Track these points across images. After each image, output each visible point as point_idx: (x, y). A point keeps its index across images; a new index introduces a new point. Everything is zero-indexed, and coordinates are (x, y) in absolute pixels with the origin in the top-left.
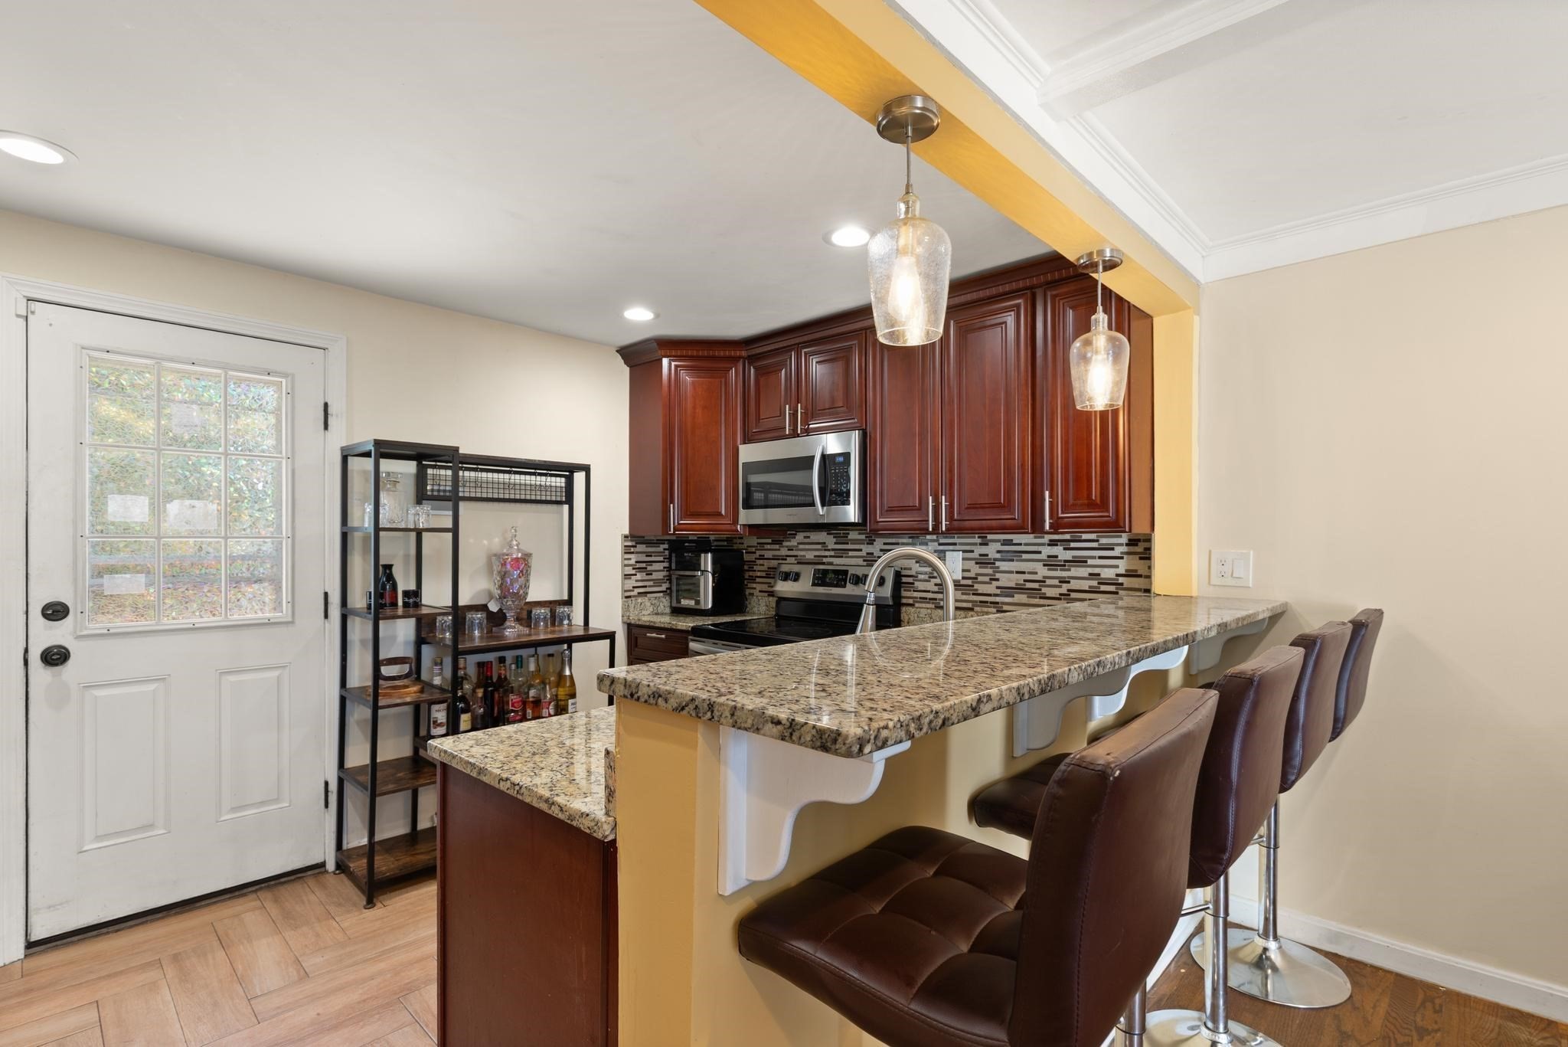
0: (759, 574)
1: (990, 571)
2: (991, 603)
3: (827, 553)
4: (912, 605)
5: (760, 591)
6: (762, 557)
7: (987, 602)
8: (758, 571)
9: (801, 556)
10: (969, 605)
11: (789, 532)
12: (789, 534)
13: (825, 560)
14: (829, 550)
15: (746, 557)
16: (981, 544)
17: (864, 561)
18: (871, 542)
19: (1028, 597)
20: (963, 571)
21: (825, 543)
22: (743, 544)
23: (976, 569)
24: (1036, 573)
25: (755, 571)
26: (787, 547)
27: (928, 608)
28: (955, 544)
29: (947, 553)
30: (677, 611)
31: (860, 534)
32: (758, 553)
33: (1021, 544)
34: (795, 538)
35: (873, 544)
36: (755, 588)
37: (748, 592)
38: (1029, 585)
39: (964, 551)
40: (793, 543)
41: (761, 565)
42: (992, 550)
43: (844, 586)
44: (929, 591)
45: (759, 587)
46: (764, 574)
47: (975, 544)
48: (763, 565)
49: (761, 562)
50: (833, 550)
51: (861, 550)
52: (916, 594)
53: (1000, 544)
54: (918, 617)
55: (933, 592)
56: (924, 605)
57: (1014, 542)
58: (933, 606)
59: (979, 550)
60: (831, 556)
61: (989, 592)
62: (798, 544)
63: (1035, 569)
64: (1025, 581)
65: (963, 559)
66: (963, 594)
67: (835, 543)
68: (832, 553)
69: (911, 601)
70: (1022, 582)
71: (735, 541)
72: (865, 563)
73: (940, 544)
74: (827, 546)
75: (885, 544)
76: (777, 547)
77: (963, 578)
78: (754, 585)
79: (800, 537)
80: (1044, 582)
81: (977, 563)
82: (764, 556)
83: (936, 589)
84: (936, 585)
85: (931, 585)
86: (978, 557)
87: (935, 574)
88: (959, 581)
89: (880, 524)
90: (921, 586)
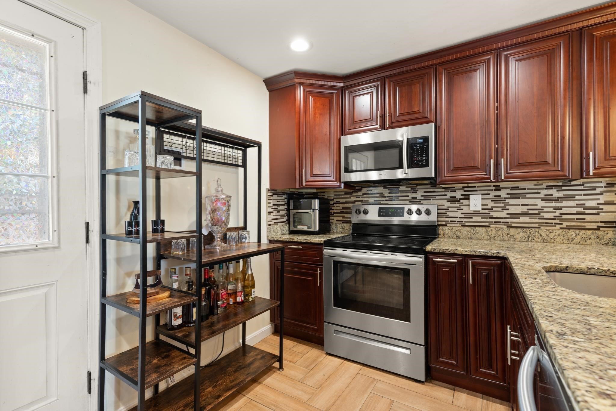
0: (336, 211)
1: (502, 205)
2: (503, 222)
3: (383, 199)
4: (446, 225)
5: (337, 221)
6: (338, 202)
7: (500, 222)
8: (335, 210)
9: (365, 201)
10: (487, 224)
11: (357, 188)
12: (357, 189)
13: (382, 202)
14: (385, 197)
15: (331, 202)
16: (495, 190)
17: (410, 202)
18: (415, 191)
19: (530, 219)
20: (482, 205)
21: (382, 193)
22: (325, 195)
23: (491, 204)
24: (537, 205)
25: (333, 210)
26: (355, 196)
27: (458, 227)
28: (476, 191)
29: (470, 195)
30: (292, 232)
31: (407, 187)
32: (335, 200)
33: (525, 189)
34: (361, 191)
35: (417, 192)
36: (333, 219)
37: (331, 221)
38: (530, 212)
39: (482, 194)
40: (360, 194)
41: (337, 206)
42: (503, 194)
43: (402, 215)
44: (457, 217)
45: (336, 218)
46: (339, 211)
47: (492, 190)
48: (339, 206)
49: (338, 205)
50: (387, 197)
51: (408, 196)
52: (447, 219)
53: (509, 189)
54: (451, 232)
55: (460, 218)
56: (453, 225)
57: (520, 188)
58: (460, 225)
59: (493, 194)
60: (386, 200)
61: (501, 217)
62: (363, 194)
63: (536, 203)
64: (528, 209)
65: (482, 199)
66: (482, 218)
67: (389, 193)
68: (387, 199)
69: (444, 223)
70: (526, 210)
71: (319, 194)
72: (411, 203)
73: (465, 191)
74: (384, 195)
75: (425, 192)
76: (349, 196)
77: (482, 209)
78: (333, 218)
79: (364, 190)
80: (543, 210)
81: (492, 201)
82: (339, 201)
83: (462, 216)
84: (462, 213)
85: (459, 214)
86: (493, 197)
87: (462, 207)
88: (479, 211)
89: (447, 177)
90: (451, 214)
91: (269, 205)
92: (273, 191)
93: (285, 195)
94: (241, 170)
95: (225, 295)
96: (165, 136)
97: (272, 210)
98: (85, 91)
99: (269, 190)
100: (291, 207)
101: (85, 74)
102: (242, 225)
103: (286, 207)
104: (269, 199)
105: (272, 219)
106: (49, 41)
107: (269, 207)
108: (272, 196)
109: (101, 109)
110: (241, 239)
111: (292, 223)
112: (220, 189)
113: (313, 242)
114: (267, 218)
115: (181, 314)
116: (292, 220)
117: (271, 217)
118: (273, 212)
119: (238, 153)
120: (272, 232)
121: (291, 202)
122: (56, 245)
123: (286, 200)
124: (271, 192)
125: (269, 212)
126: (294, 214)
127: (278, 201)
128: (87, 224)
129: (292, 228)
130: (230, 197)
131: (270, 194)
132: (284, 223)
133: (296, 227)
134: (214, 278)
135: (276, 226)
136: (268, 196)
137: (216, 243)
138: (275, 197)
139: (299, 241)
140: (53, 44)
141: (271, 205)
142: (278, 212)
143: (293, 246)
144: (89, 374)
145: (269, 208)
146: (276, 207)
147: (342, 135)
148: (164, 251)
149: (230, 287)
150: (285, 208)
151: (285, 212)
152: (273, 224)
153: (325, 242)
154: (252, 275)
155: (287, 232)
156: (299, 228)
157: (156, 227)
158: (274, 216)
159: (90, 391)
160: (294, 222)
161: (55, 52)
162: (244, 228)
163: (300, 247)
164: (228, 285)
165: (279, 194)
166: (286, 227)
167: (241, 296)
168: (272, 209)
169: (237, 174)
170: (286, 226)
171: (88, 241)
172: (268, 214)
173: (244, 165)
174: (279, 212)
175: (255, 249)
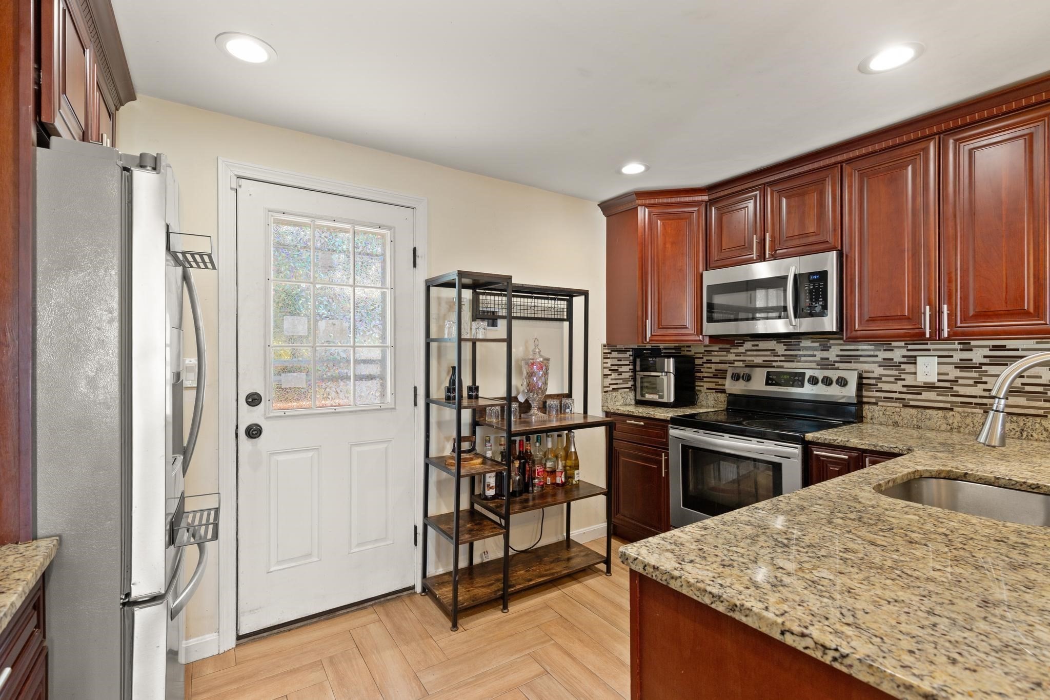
0: (706, 375)
1: (975, 375)
2: (976, 404)
3: (776, 358)
4: (876, 404)
5: (707, 389)
6: (709, 362)
7: (971, 403)
8: (706, 372)
9: (749, 361)
10: (948, 406)
11: (736, 341)
12: (737, 343)
13: (774, 364)
14: (779, 356)
15: (698, 362)
16: (961, 350)
17: (818, 365)
18: (826, 349)
19: (1027, 400)
20: (939, 374)
21: (774, 350)
22: (690, 351)
23: (954, 373)
24: (1041, 377)
25: (702, 372)
26: (734, 353)
27: (896, 407)
28: (929, 350)
29: (918, 358)
30: (639, 403)
31: (813, 342)
32: (705, 358)
33: (1018, 350)
34: (743, 346)
35: (828, 350)
36: (703, 386)
37: (697, 388)
38: (1027, 388)
39: (939, 357)
40: (741, 350)
41: (708, 368)
42: (977, 356)
43: (802, 386)
44: (896, 392)
45: (706, 385)
46: (711, 375)
47: (956, 350)
48: (710, 368)
49: (709, 365)
50: (783, 355)
51: (815, 356)
52: (878, 394)
53: (988, 349)
54: (884, 414)
55: (900, 393)
56: (889, 404)
57: (1007, 347)
58: (901, 405)
59: (958, 356)
60: (781, 361)
61: (973, 394)
62: (746, 350)
63: (1038, 373)
64: (1023, 384)
65: (939, 363)
66: (938, 395)
67: (786, 350)
68: (783, 358)
69: (873, 400)
70: (1020, 385)
71: (683, 349)
72: (819, 367)
73: (908, 350)
74: (777, 353)
75: (842, 350)
76: (725, 353)
77: (939, 381)
78: (702, 384)
79: (748, 345)
81: (956, 367)
82: (711, 360)
83: (905, 390)
84: (904, 386)
85: (898, 387)
86: (959, 361)
87: (903, 376)
88: (934, 384)
89: (859, 332)
90: (885, 387)
91: (605, 365)
92: (611, 346)
93: (629, 351)
94: (566, 324)
95: (541, 472)
96: (481, 297)
97: (609, 373)
98: (415, 266)
99: (605, 346)
100: (638, 368)
101: (415, 249)
102: (566, 391)
103: (631, 367)
104: (604, 358)
105: (610, 384)
106: (389, 228)
107: (605, 368)
108: (610, 353)
109: (427, 281)
110: (562, 409)
111: (639, 390)
112: (537, 350)
113: (657, 417)
114: (603, 382)
115: (494, 485)
116: (638, 385)
117: (608, 381)
118: (611, 375)
119: (563, 304)
120: (609, 401)
121: (638, 361)
122: (394, 407)
123: (631, 358)
124: (608, 349)
125: (604, 375)
126: (641, 378)
127: (618, 360)
128: (415, 388)
129: (639, 397)
130: (548, 360)
131: (607, 351)
132: (628, 390)
133: (643, 395)
134: (530, 452)
135: (614, 394)
136: (604, 353)
137: (532, 412)
138: (615, 354)
139: (641, 415)
140: (392, 230)
141: (609, 365)
142: (618, 375)
143: (633, 422)
144: (416, 527)
145: (605, 370)
146: (616, 368)
147: (707, 270)
148: (480, 418)
149: (549, 464)
150: (630, 369)
151: (631, 374)
152: (610, 391)
153: (672, 418)
154: (575, 452)
155: (633, 402)
156: (649, 397)
157: (471, 393)
158: (612, 379)
159: (416, 544)
160: (642, 387)
161: (394, 237)
162: (569, 395)
163: (642, 423)
164: (546, 461)
165: (619, 351)
166: (631, 396)
167: (561, 477)
168: (610, 370)
169: (562, 328)
170: (630, 394)
171: (415, 404)
172: (604, 378)
173: (570, 318)
174: (621, 374)
175: (581, 421)
